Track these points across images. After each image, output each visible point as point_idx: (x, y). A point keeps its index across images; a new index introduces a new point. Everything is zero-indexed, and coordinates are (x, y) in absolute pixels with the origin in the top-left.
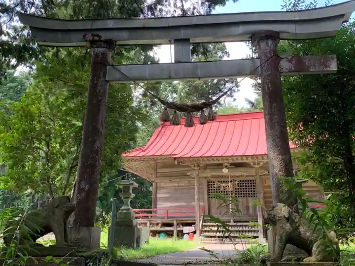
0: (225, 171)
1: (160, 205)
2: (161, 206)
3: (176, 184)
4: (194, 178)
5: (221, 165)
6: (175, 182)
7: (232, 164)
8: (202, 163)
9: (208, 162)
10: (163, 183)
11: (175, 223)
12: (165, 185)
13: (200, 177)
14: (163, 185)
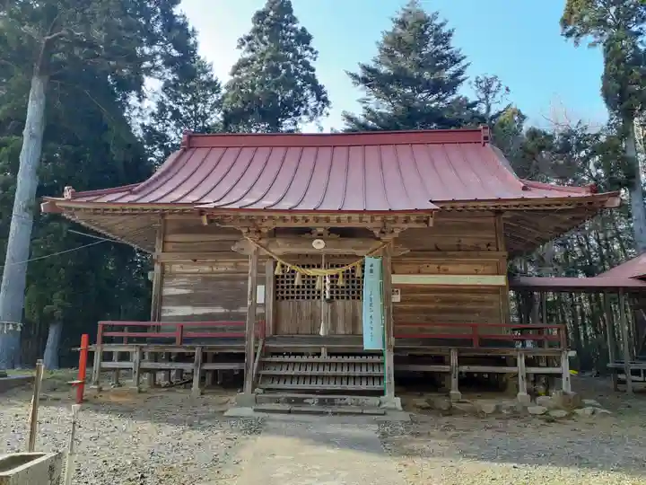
0: (319, 245)
1: (169, 311)
2: (170, 314)
3: (207, 269)
4: (247, 257)
5: (308, 231)
6: (204, 263)
7: (332, 230)
8: (267, 226)
9: (281, 225)
10: (178, 266)
11: (198, 352)
12: (181, 270)
13: (260, 257)
14: (177, 268)
